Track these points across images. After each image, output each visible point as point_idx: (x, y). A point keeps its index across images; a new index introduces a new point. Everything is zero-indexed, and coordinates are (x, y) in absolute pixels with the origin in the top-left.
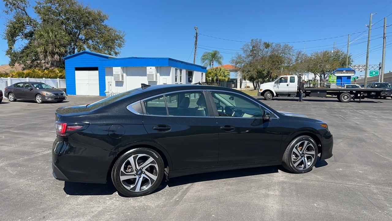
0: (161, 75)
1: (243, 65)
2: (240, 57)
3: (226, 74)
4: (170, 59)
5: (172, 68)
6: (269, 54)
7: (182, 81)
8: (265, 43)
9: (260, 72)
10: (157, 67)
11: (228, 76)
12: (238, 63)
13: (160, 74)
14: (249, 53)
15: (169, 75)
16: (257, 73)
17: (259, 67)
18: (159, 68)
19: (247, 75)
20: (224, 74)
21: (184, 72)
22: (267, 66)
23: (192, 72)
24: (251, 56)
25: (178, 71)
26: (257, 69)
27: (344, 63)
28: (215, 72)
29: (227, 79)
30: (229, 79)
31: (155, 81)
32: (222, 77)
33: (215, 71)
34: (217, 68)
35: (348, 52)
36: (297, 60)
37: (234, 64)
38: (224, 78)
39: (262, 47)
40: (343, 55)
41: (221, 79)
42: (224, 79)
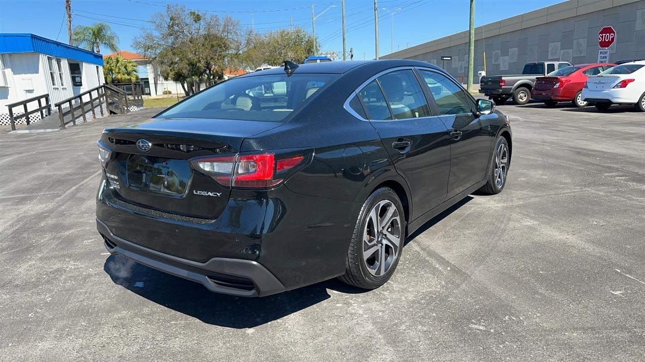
0: (15, 72)
1: (158, 51)
2: (149, 37)
3: (130, 69)
4: (33, 37)
5: (41, 55)
6: (202, 32)
7: (64, 84)
8: (193, 14)
9: (193, 65)
10: (2, 55)
11: (135, 73)
12: (149, 49)
13: (12, 71)
14: (166, 31)
15: (37, 72)
16: (189, 65)
17: (190, 56)
18: (7, 57)
19: (171, 70)
20: (126, 69)
21: (65, 64)
22: (204, 53)
23: (78, 64)
24: (171, 35)
25: (54, 62)
26: (187, 59)
27: (310, 50)
28: (108, 65)
29: (134, 79)
30: (137, 78)
31: (4, 87)
32: (123, 74)
33: (107, 63)
34: (110, 58)
35: (313, 32)
36: (248, 43)
37: (141, 51)
38: (127, 77)
39: (189, 20)
40: (307, 36)
41: (121, 78)
42: (128, 79)
